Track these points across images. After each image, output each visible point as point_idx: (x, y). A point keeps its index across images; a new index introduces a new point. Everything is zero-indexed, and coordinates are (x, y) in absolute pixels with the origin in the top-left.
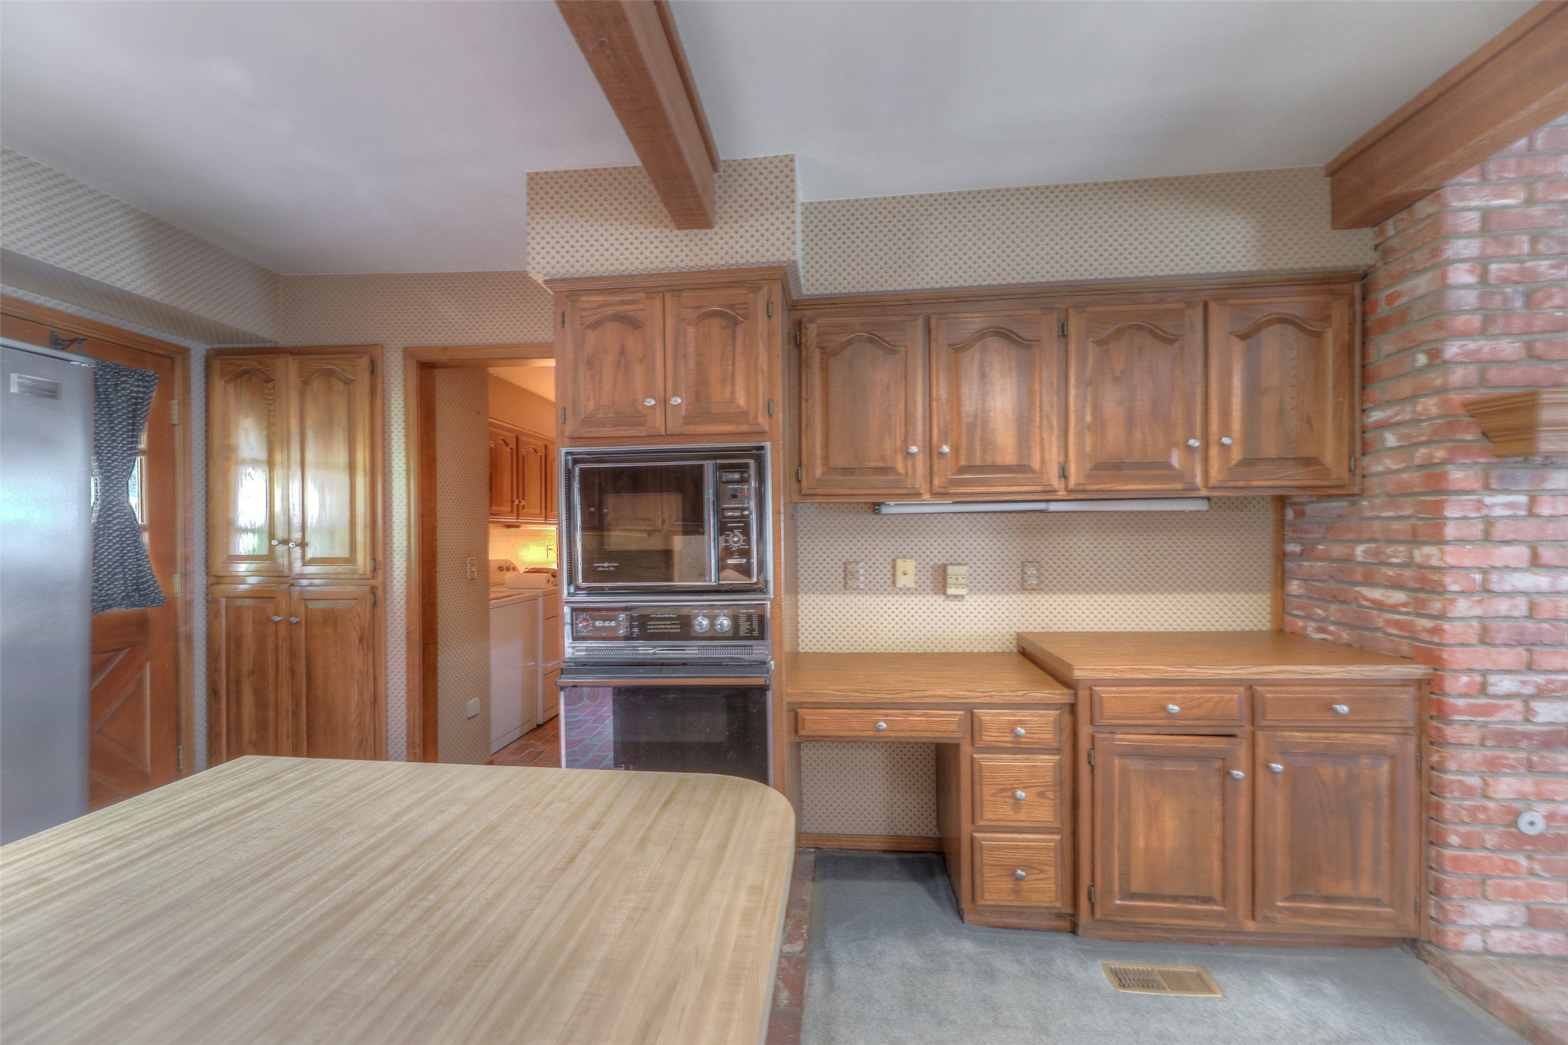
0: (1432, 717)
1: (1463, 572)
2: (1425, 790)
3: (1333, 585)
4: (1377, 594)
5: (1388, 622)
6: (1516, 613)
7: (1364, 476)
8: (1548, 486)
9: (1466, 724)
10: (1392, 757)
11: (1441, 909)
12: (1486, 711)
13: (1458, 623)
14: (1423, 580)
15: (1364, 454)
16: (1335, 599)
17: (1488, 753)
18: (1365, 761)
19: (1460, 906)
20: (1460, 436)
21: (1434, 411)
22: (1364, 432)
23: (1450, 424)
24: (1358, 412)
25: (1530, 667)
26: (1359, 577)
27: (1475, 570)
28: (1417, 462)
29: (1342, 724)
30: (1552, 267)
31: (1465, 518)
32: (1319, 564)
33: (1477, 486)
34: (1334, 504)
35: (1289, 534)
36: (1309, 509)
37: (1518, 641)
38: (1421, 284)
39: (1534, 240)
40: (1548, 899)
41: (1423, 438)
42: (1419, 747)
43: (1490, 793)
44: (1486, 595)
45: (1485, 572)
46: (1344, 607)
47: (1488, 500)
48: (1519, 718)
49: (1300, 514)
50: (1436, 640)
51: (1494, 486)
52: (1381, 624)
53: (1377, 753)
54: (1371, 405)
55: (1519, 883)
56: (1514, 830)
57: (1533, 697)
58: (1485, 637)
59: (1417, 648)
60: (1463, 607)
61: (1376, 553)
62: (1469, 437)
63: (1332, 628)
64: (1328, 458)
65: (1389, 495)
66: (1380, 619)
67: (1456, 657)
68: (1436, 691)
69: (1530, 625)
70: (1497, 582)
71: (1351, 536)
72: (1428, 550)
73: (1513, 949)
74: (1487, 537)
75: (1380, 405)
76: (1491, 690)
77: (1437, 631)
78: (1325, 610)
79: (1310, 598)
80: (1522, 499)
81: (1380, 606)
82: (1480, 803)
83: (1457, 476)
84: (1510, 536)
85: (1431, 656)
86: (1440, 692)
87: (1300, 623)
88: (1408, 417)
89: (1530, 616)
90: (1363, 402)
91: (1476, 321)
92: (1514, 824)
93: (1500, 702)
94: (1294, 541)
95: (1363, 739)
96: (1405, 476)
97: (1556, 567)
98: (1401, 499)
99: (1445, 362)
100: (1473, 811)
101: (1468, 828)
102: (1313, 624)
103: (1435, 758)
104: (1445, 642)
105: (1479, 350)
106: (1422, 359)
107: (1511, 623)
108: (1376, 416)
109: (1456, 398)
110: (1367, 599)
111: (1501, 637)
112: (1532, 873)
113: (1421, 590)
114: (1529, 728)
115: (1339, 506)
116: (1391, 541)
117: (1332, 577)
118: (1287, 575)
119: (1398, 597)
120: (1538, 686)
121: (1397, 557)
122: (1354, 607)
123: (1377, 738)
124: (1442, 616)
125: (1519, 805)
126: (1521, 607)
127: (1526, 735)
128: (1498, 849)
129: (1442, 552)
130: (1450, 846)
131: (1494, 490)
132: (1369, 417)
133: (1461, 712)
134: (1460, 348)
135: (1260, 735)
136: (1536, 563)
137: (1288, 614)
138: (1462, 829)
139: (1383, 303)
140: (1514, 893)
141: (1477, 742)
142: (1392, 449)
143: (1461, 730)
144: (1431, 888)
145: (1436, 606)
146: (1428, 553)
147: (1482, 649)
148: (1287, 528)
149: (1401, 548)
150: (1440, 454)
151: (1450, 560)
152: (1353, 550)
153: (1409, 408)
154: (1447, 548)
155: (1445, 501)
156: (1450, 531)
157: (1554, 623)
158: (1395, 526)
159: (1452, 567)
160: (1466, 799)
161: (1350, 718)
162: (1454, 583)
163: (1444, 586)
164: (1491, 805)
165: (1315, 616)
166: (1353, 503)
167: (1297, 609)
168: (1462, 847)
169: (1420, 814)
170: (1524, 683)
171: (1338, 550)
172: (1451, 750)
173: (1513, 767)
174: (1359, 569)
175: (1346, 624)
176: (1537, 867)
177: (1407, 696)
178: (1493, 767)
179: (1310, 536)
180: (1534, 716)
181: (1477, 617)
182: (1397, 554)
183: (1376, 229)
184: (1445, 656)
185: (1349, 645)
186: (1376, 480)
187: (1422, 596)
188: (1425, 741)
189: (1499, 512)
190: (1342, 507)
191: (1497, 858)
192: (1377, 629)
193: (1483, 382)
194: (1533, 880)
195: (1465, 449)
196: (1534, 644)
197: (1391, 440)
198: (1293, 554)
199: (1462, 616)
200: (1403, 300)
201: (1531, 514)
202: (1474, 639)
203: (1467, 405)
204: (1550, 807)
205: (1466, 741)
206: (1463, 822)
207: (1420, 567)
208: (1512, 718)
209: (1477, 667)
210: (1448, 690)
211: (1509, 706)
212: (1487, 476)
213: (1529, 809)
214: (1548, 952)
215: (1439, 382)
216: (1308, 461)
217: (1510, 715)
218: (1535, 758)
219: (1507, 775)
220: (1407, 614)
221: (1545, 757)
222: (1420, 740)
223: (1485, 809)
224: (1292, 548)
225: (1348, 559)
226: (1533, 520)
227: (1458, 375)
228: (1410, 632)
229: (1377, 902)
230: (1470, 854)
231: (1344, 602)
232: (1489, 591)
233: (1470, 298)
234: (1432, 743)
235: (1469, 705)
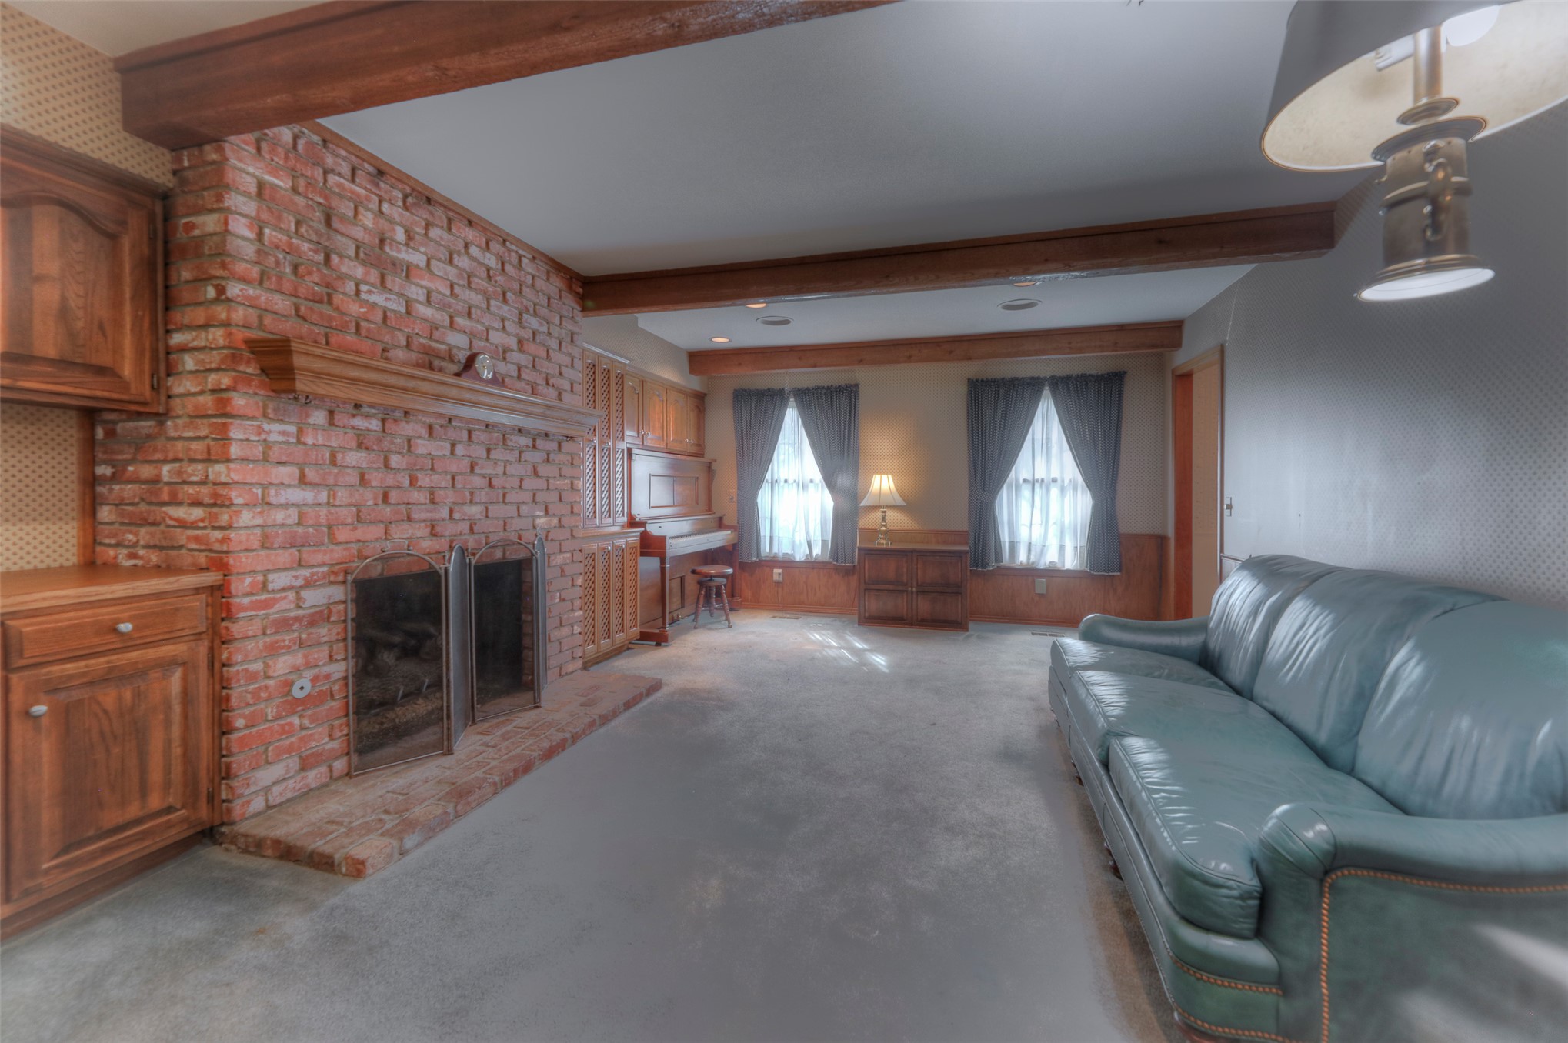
0: (223, 620)
1: (247, 487)
2: (217, 687)
3: (143, 507)
4: (180, 512)
5: (189, 538)
6: (289, 521)
7: (169, 397)
8: (311, 421)
9: (251, 618)
10: (184, 664)
11: (230, 788)
12: (267, 604)
13: (242, 532)
14: (215, 495)
15: (169, 375)
16: (145, 522)
17: (267, 639)
18: (154, 675)
19: (247, 779)
20: (242, 368)
21: (221, 342)
22: (168, 353)
23: (233, 356)
24: (161, 331)
25: (300, 564)
26: (165, 497)
27: (257, 486)
28: (210, 386)
29: (129, 643)
30: (310, 250)
31: (247, 440)
32: (130, 486)
33: (258, 413)
34: (142, 423)
35: (100, 456)
36: (119, 428)
37: (292, 544)
38: (209, 223)
39: (298, 223)
40: (314, 744)
41: (213, 366)
42: (211, 649)
43: (271, 673)
44: (266, 507)
45: (265, 487)
46: (153, 529)
47: (266, 427)
48: (292, 606)
49: (111, 433)
50: (225, 548)
51: (271, 416)
52: (183, 540)
53: (166, 665)
54: (174, 327)
55: (293, 739)
56: (289, 698)
57: (301, 587)
58: (266, 544)
59: (212, 558)
60: (246, 518)
61: (180, 473)
62: (250, 370)
63: (141, 552)
64: (127, 371)
65: (190, 416)
66: (182, 536)
67: (240, 561)
68: (225, 595)
69: (300, 530)
70: (273, 496)
71: (158, 456)
72: (220, 467)
73: (289, 795)
74: (266, 458)
75: (181, 328)
76: (270, 587)
77: (225, 540)
78: (136, 534)
79: (122, 524)
80: (292, 429)
81: (183, 524)
82: (263, 684)
83: (239, 401)
84: (284, 459)
85: (220, 564)
86: (228, 595)
87: (112, 552)
88: (203, 344)
89: (299, 524)
90: (166, 323)
91: (255, 272)
92: (289, 692)
93: (278, 596)
94: (106, 462)
95: (151, 653)
96: (201, 399)
97: (319, 485)
98: (199, 421)
99: (228, 300)
100: (256, 694)
101: (252, 709)
102: (125, 551)
103: (225, 656)
104: (231, 549)
105: (258, 297)
106: (211, 293)
107: (287, 529)
108: (177, 339)
109: (240, 335)
110: (172, 518)
111: (277, 542)
112: (303, 728)
113: (214, 505)
114: (301, 612)
115: (147, 425)
116: (192, 461)
117: (142, 499)
118: (98, 501)
119: (197, 513)
120: (305, 579)
121: (196, 475)
122: (162, 527)
123: (168, 650)
124: (229, 527)
125: (292, 677)
126: (292, 515)
127: (297, 619)
128: (278, 717)
129: (229, 469)
130: (238, 729)
131: (269, 418)
132: (171, 338)
133: (246, 610)
134: (241, 290)
135: (14, 678)
136: (303, 480)
137: (101, 544)
138: (247, 711)
139: (181, 229)
140: (289, 750)
141: (260, 632)
142: (191, 372)
143: (246, 625)
144: (223, 775)
145: (224, 518)
146: (218, 471)
147: (263, 553)
148: (97, 448)
149: (199, 467)
150: (226, 381)
151: (235, 477)
152: (161, 470)
153: (203, 335)
154: (232, 465)
155: (231, 423)
156: (235, 451)
157: (316, 527)
158: (194, 445)
159: (237, 483)
160: (249, 684)
161: (135, 635)
162: (240, 496)
163: (230, 499)
164: (271, 683)
165: (127, 543)
166: (161, 424)
167: (108, 537)
168: (247, 727)
169: (213, 711)
170: (296, 577)
171: (146, 471)
172: (237, 644)
173: (289, 647)
174: (166, 489)
175: (155, 547)
176: (306, 722)
177: (199, 603)
178: (273, 650)
179: (120, 457)
180: (304, 603)
181: (258, 526)
182: (196, 472)
183: (174, 154)
184: (231, 562)
185: (159, 567)
186: (178, 401)
187: (215, 510)
188: (217, 642)
189: (273, 437)
190: (150, 426)
191: (275, 725)
192: (181, 547)
193: (261, 326)
194: (304, 733)
195: (247, 380)
196: (302, 546)
197: (189, 362)
198: (103, 477)
199: (244, 525)
200: (197, 232)
201: (299, 442)
202: (256, 545)
203: (248, 342)
204: (315, 671)
205: (250, 633)
206: (248, 704)
207: (215, 484)
208: (288, 607)
209: (259, 568)
210: (234, 592)
211: (285, 598)
212: (265, 407)
213: (301, 677)
214: (313, 785)
215: (223, 316)
216: (101, 370)
217: (285, 606)
218: (304, 636)
219: (284, 654)
220: (205, 528)
221: (312, 633)
222: (212, 642)
223: (266, 687)
224: (103, 470)
225: (156, 480)
226: (300, 447)
227: (239, 314)
228: (207, 545)
229: (169, 810)
230: (254, 730)
231: (154, 524)
232: (268, 504)
233: (249, 251)
234: (223, 643)
235: (251, 602)
